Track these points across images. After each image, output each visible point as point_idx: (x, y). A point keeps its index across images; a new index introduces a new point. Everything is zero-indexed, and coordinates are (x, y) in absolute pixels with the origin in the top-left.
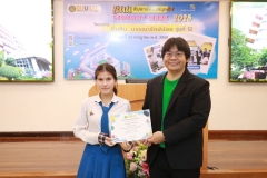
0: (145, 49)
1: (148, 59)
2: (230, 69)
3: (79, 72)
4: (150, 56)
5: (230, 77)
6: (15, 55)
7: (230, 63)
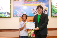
0: (32, 10)
1: (32, 12)
2: (51, 14)
3: (17, 15)
4: (33, 11)
5: (51, 16)
6: (2, 11)
7: (51, 12)
